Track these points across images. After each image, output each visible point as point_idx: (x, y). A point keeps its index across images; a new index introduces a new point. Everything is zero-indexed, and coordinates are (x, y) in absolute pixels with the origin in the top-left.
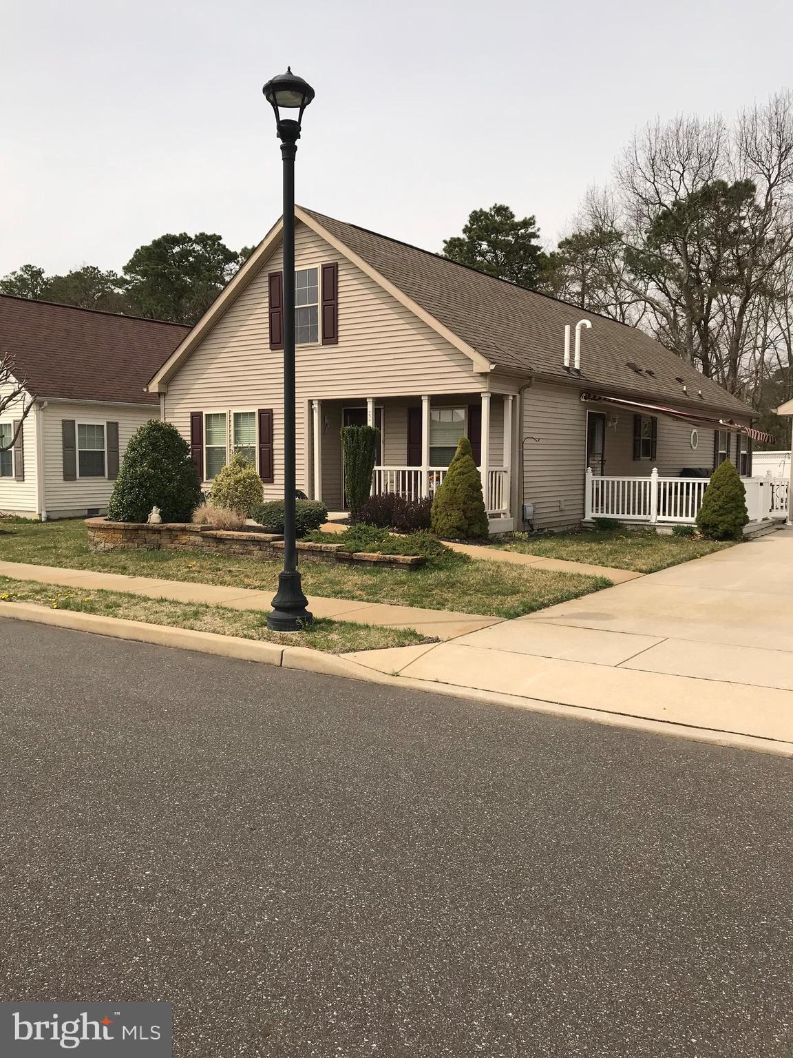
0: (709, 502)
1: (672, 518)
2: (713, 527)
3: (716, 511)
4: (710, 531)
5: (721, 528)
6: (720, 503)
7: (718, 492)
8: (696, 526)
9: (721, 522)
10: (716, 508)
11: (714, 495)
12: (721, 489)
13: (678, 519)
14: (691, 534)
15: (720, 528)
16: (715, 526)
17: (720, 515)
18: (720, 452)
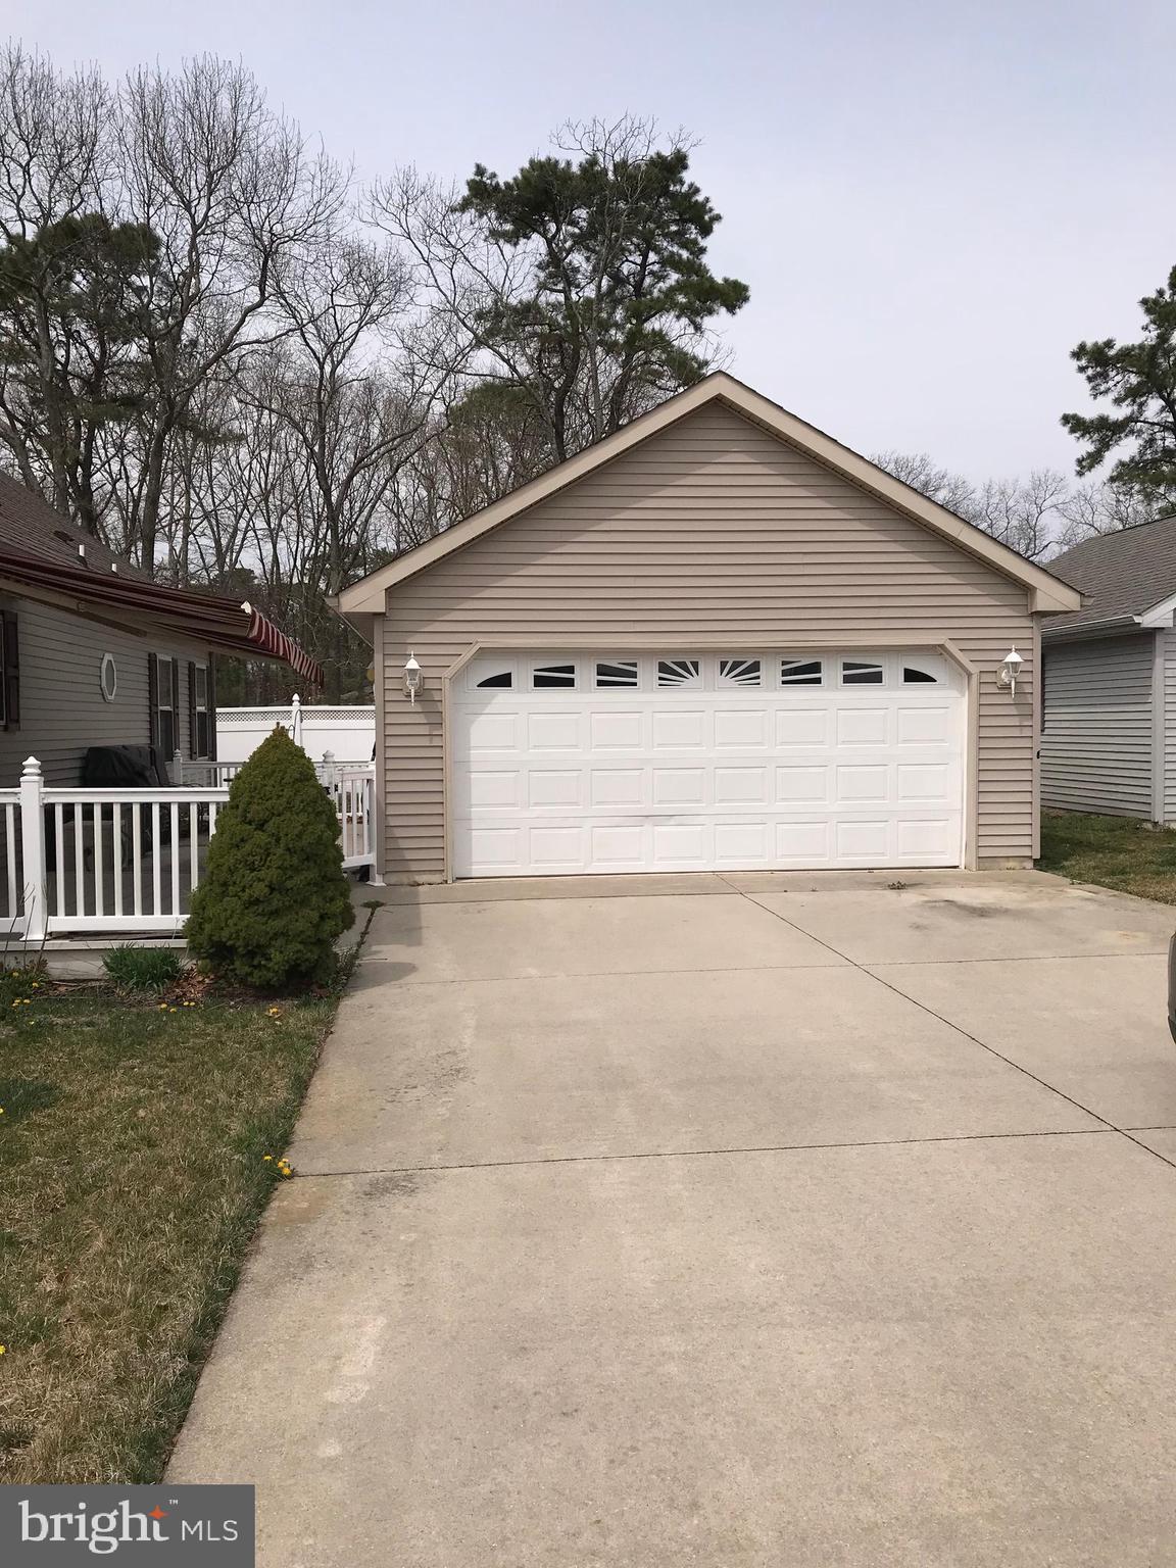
0: (231, 872)
1: (99, 922)
2: (251, 954)
3: (257, 901)
4: (240, 966)
5: (278, 958)
6: (271, 874)
7: (261, 838)
8: (182, 943)
9: (276, 936)
10: (260, 890)
11: (248, 847)
12: (270, 827)
13: (119, 921)
14: (172, 978)
15: (276, 956)
16: (255, 952)
17: (275, 914)
18: (161, 708)
